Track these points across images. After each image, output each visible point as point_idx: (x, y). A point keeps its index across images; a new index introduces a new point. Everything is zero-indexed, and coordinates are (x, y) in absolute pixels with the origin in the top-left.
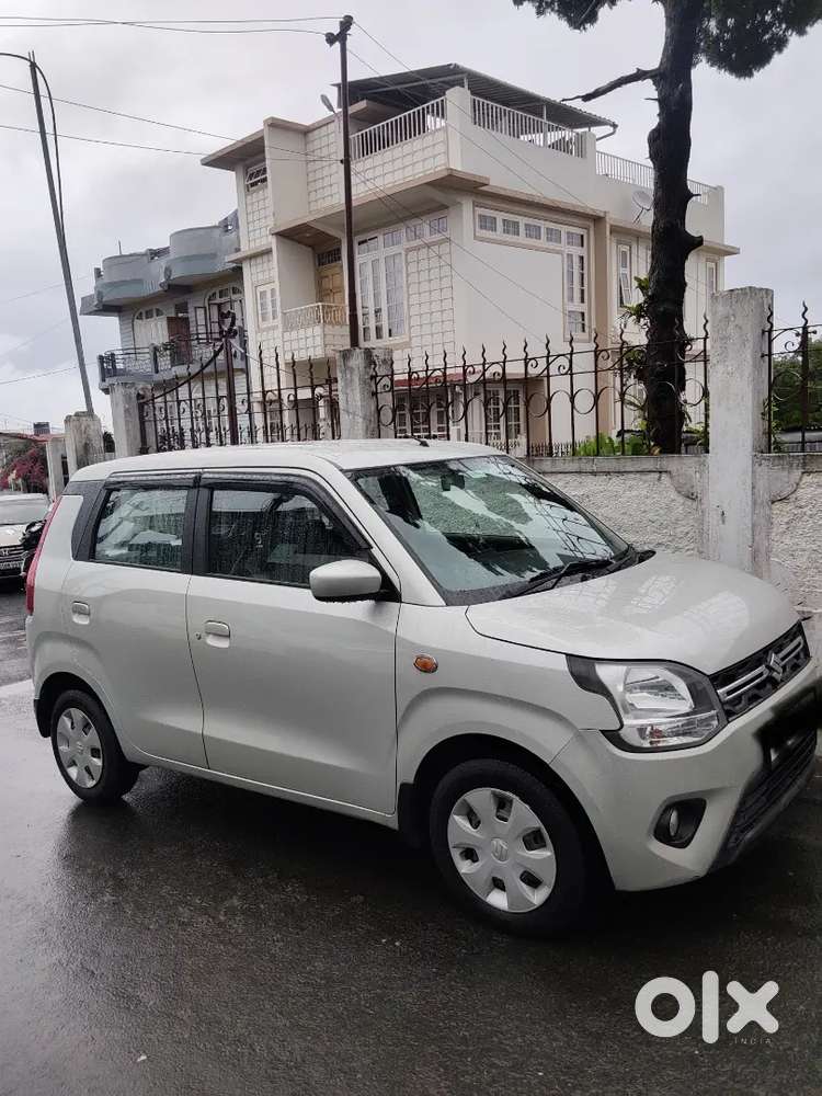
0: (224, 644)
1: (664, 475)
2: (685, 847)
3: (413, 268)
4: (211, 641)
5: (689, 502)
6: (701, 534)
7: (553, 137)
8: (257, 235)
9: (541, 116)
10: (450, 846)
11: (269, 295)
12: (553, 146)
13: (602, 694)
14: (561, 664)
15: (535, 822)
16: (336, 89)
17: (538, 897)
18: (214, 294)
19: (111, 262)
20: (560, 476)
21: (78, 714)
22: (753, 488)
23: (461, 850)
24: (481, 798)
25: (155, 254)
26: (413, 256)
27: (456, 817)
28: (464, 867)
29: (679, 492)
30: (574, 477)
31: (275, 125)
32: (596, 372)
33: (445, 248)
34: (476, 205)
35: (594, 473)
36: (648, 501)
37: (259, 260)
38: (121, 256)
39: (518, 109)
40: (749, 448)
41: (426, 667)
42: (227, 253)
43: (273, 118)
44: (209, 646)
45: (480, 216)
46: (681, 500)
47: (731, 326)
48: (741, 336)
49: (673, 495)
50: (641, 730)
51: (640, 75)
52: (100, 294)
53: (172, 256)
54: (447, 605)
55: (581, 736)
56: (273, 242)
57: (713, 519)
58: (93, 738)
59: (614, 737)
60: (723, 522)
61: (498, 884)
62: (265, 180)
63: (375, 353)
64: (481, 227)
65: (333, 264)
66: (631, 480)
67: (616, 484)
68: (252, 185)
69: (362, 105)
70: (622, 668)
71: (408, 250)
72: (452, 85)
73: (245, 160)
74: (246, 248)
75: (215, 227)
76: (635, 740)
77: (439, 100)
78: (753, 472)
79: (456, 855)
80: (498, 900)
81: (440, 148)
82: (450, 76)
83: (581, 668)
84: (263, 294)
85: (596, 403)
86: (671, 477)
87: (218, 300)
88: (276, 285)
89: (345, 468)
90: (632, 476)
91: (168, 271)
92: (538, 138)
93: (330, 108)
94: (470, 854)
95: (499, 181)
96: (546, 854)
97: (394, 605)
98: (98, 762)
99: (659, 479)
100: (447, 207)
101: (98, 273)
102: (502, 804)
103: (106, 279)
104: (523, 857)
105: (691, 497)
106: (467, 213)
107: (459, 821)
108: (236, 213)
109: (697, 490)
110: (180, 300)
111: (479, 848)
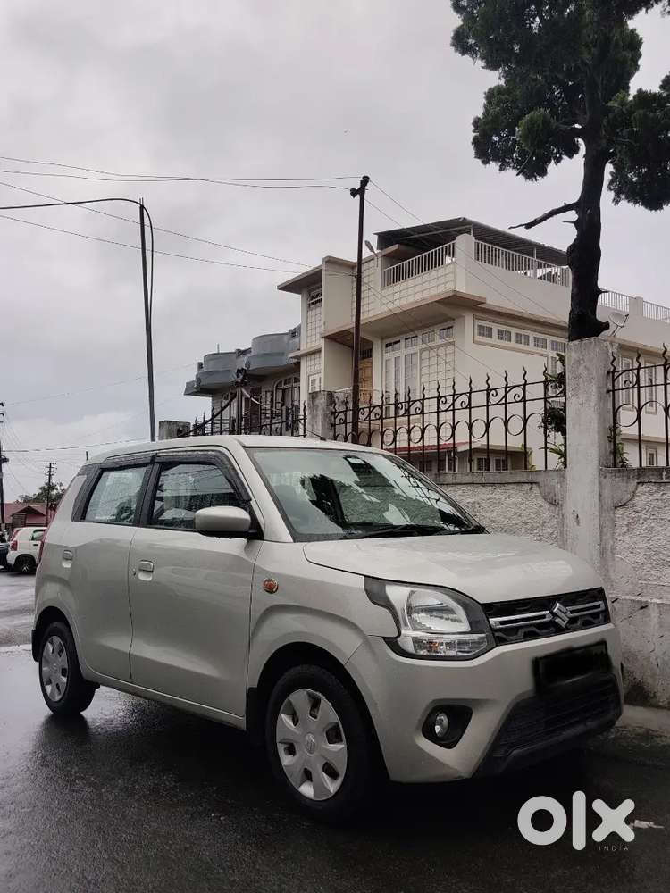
0: (148, 578)
1: (534, 485)
2: (450, 748)
3: (425, 363)
4: (142, 577)
5: (553, 508)
6: (562, 533)
7: (541, 272)
8: (312, 340)
9: (533, 256)
10: (277, 741)
11: (317, 382)
12: (543, 278)
13: (388, 608)
14: (360, 583)
15: (334, 718)
16: (376, 236)
17: (333, 787)
18: (281, 382)
19: (210, 357)
20: (459, 487)
21: (56, 639)
22: (600, 495)
23: (286, 746)
24: (300, 698)
25: (240, 353)
26: (425, 354)
27: (283, 715)
28: (286, 760)
29: (545, 499)
30: (469, 487)
31: (330, 261)
32: (488, 406)
33: (450, 348)
34: (475, 318)
35: (483, 484)
36: (523, 507)
37: (313, 357)
38: (218, 354)
39: (516, 251)
40: (595, 462)
41: (270, 589)
42: (292, 351)
43: (330, 257)
44: (140, 580)
45: (480, 326)
46: (547, 506)
47: (581, 367)
48: (589, 374)
49: (541, 502)
50: (417, 642)
51: (567, 208)
52: (198, 380)
53: (252, 354)
54: (294, 542)
55: (367, 641)
56: (322, 344)
57: (570, 520)
58: (63, 661)
59: (393, 643)
60: (578, 523)
61: (308, 776)
62: (320, 301)
63: (336, 395)
64: (480, 334)
65: (366, 360)
66: (511, 490)
67: (498, 494)
68: (313, 303)
69: (395, 247)
70: (407, 590)
71: (422, 351)
72: (460, 232)
73: (308, 286)
74: (304, 348)
75: (286, 334)
76: (410, 648)
77: (451, 243)
78: (600, 483)
79: (281, 749)
80: (307, 790)
81: (451, 277)
82: (460, 226)
83: (375, 587)
84: (314, 380)
85: (487, 431)
86: (539, 488)
87: (283, 387)
88: (322, 375)
89: (246, 445)
90: (511, 486)
91: (248, 364)
92: (530, 273)
93: (372, 250)
94: (291, 750)
95: (494, 301)
96: (340, 747)
97: (259, 543)
98: (64, 679)
99: (531, 489)
100: (454, 319)
101: (200, 365)
102: (315, 704)
103: (204, 370)
104: (327, 750)
105: (554, 503)
106: (469, 324)
107: (285, 719)
108: (299, 327)
109: (559, 497)
110: (256, 385)
111: (297, 743)
